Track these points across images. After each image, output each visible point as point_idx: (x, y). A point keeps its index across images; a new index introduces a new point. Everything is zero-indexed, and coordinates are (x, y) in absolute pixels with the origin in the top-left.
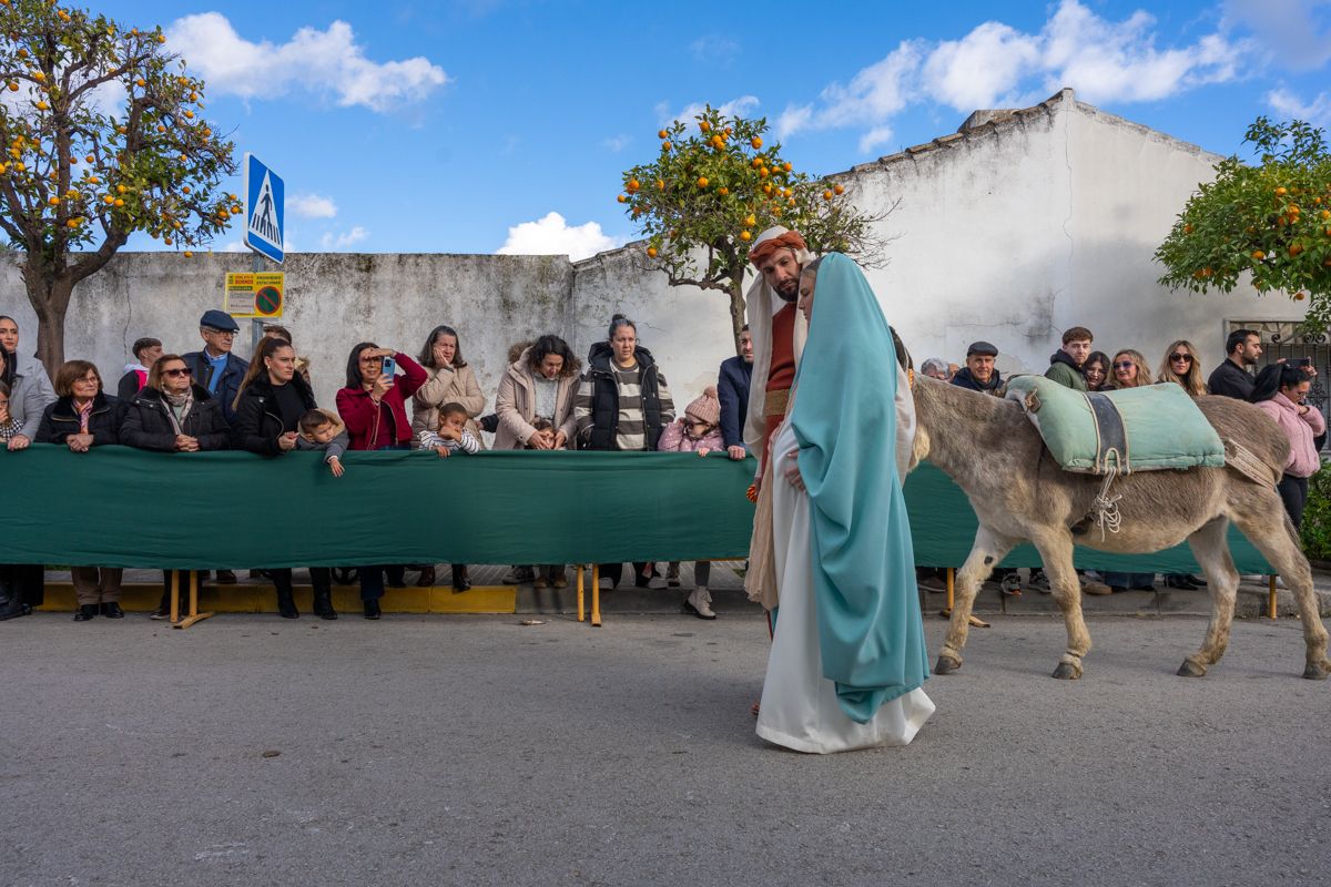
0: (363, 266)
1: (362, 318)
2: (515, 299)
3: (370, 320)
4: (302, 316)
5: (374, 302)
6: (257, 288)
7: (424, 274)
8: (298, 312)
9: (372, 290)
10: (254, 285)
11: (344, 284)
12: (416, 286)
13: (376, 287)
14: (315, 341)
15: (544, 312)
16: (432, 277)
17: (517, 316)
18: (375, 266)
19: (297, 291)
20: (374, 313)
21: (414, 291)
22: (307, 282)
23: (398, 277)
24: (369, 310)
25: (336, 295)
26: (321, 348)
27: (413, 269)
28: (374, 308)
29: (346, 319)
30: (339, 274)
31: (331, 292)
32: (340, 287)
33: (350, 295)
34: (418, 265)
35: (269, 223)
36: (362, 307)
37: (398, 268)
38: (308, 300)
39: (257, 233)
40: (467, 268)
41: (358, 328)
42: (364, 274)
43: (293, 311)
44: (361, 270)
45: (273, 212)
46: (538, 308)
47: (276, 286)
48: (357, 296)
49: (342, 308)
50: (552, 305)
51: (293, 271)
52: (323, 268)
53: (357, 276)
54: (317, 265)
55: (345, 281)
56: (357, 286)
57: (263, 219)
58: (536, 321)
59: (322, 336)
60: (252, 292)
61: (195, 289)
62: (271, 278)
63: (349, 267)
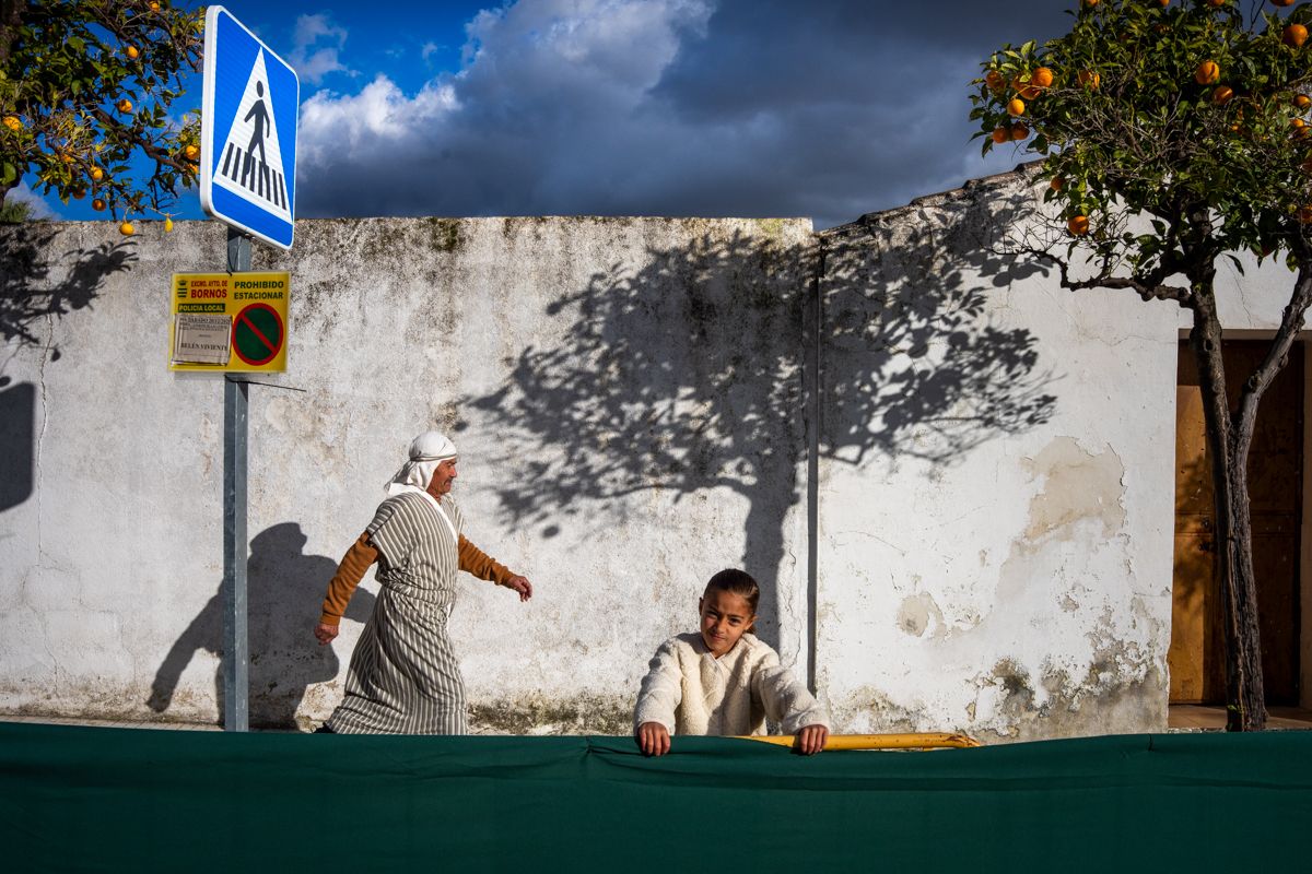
0: (442, 241)
1: (439, 334)
2: (714, 300)
3: (451, 337)
4: (336, 331)
5: (459, 305)
6: (235, 308)
7: (549, 255)
8: (328, 325)
9: (457, 284)
10: (229, 301)
11: (408, 273)
12: (534, 276)
13: (463, 278)
14: (357, 375)
15: (766, 323)
16: (564, 259)
17: (716, 328)
18: (462, 240)
19: (327, 286)
20: (460, 324)
21: (530, 284)
22: (344, 271)
23: (503, 259)
24: (451, 320)
25: (394, 292)
26: (366, 391)
27: (530, 243)
28: (460, 316)
29: (412, 337)
30: (399, 255)
31: (385, 287)
32: (401, 281)
33: (419, 293)
34: (538, 237)
35: (263, 165)
36: (439, 314)
37: (503, 244)
38: (346, 302)
39: (235, 188)
40: (626, 242)
41: (431, 352)
42: (444, 255)
43: (319, 324)
44: (438, 248)
45: (272, 143)
46: (754, 316)
47: (274, 303)
48: (430, 294)
49: (404, 316)
50: (780, 310)
51: (320, 250)
52: (372, 244)
53: (431, 259)
54: (361, 240)
55: (410, 267)
56: (431, 277)
57: (249, 156)
58: (751, 340)
59: (369, 365)
60: (226, 316)
61: (157, 284)
62: (265, 285)
63: (417, 242)
